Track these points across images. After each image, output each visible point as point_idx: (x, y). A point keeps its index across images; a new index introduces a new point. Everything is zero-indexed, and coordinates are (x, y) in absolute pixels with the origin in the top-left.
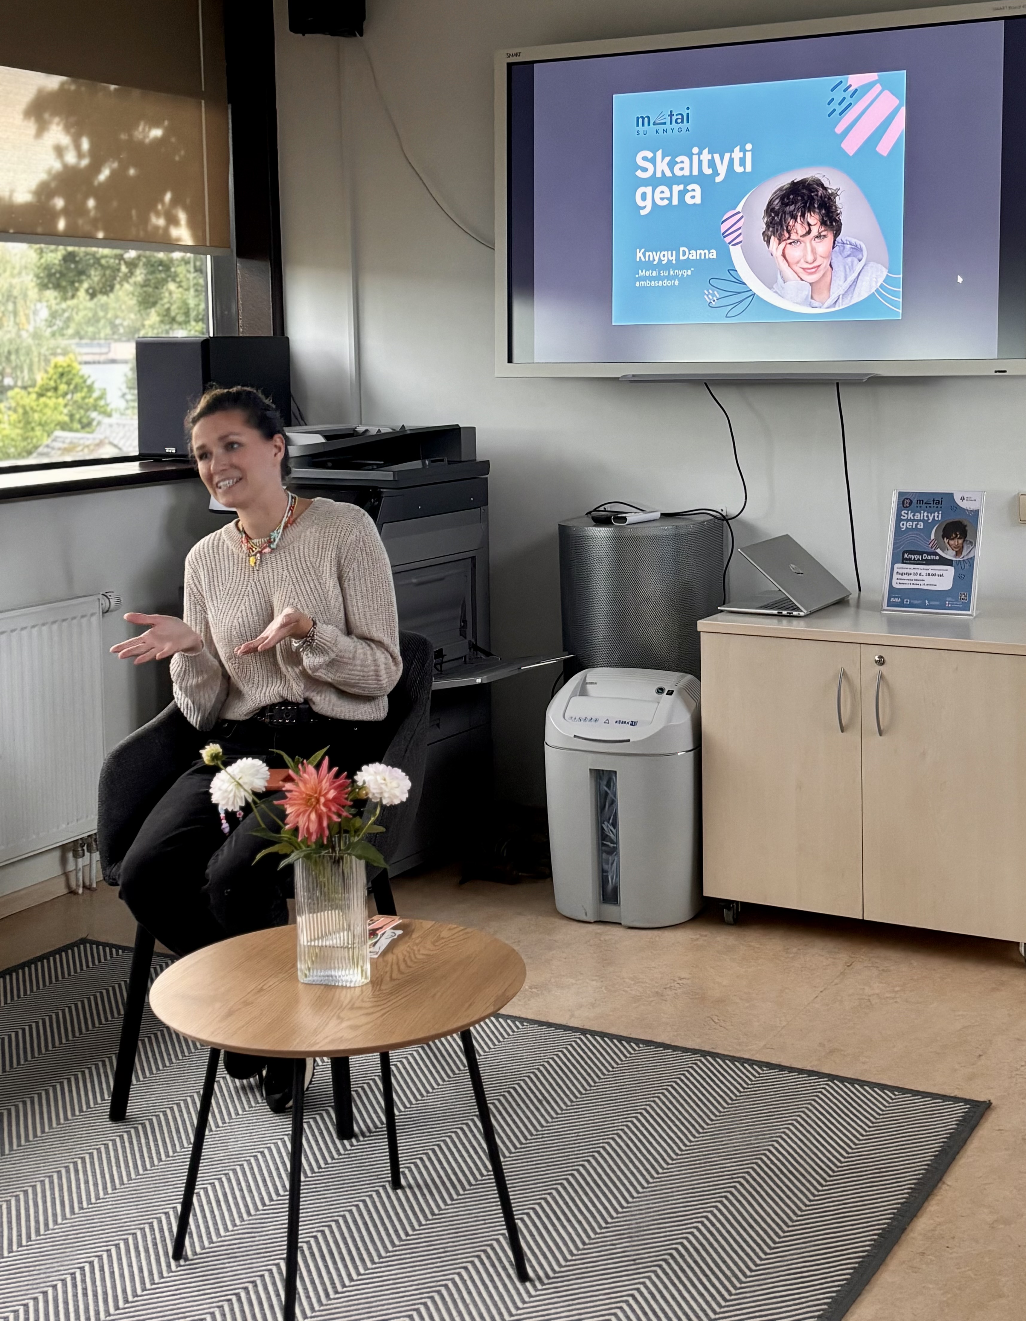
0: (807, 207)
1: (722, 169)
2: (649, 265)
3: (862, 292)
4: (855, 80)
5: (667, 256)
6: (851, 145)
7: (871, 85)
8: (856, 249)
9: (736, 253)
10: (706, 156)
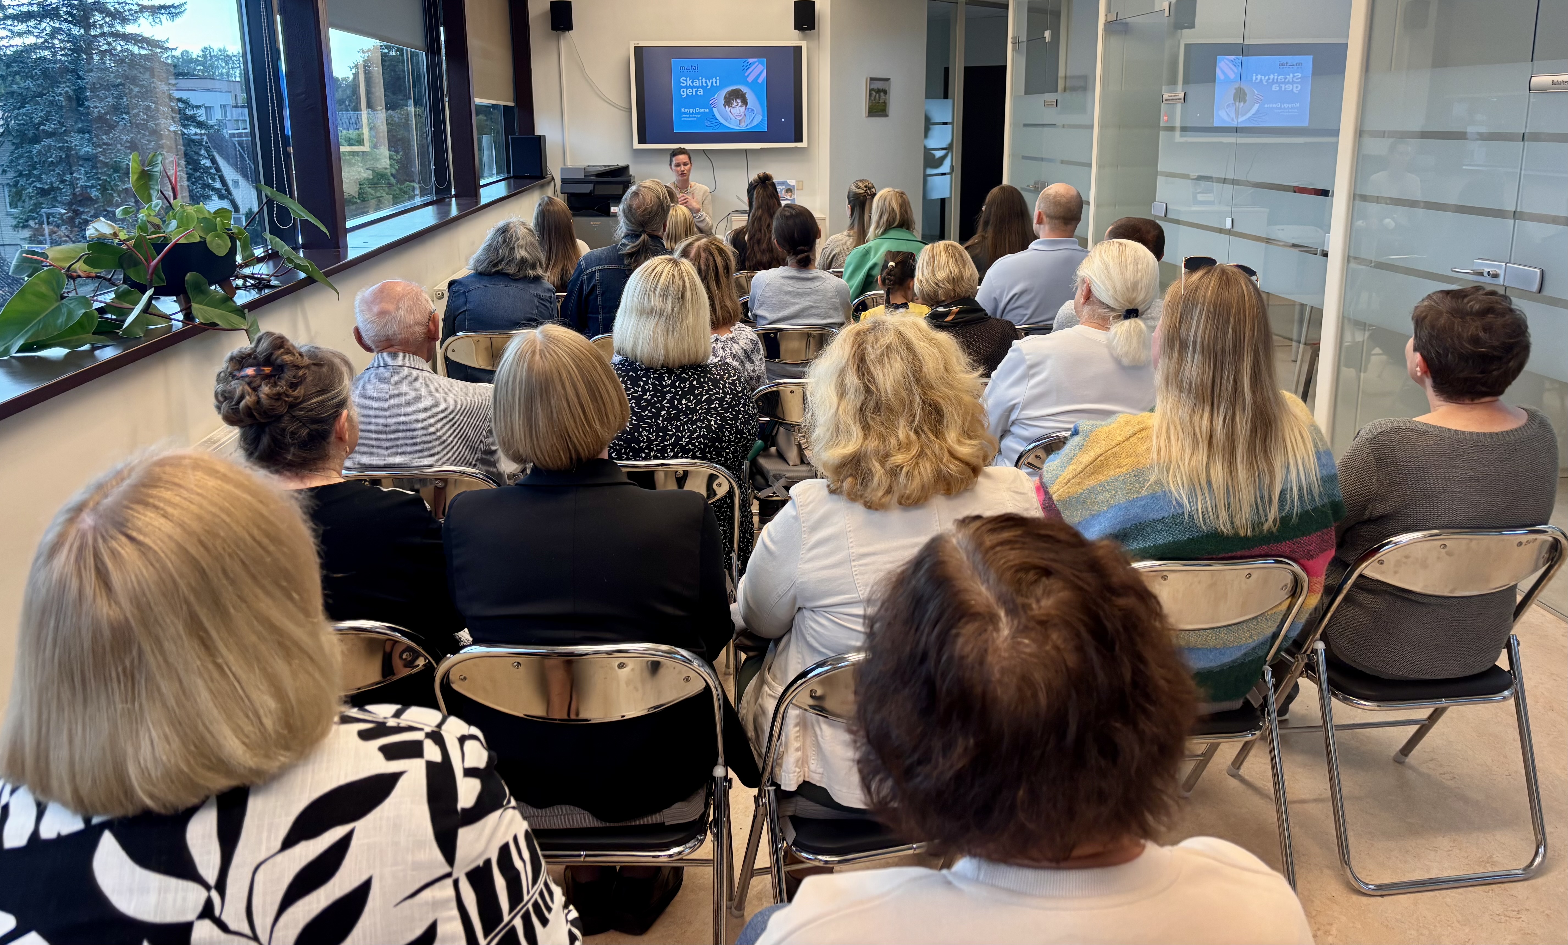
0: (737, 98)
1: (710, 84)
2: (686, 113)
3: (755, 123)
4: (751, 60)
5: (692, 111)
6: (750, 79)
7: (755, 62)
8: (752, 110)
9: (715, 110)
10: (704, 80)
